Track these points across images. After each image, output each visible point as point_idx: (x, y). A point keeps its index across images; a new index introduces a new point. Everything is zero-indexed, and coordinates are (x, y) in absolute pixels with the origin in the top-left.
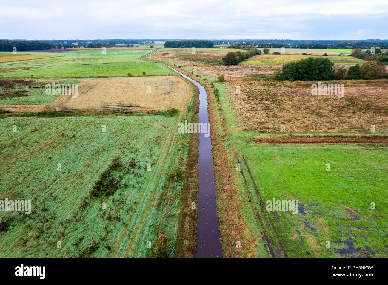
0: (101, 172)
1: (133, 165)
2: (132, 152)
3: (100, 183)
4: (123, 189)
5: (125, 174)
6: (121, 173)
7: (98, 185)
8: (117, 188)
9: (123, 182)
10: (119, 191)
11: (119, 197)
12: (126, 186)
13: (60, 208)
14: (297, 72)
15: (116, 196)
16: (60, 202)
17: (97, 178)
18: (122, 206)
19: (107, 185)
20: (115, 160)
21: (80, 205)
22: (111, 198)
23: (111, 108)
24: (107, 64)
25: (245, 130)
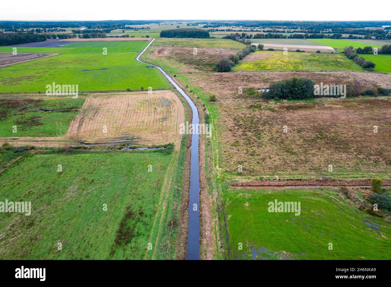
0: (119, 220)
1: (141, 214)
2: (139, 199)
3: (120, 231)
4: (137, 237)
5: (136, 223)
6: (134, 222)
7: (119, 234)
8: (133, 236)
9: (136, 230)
10: (134, 239)
11: (134, 244)
12: (139, 234)
13: (97, 255)
14: (282, 92)
15: (132, 244)
16: (96, 249)
17: (117, 227)
18: (137, 252)
19: (125, 234)
20: (128, 208)
21: (109, 252)
22: (129, 245)
23: (117, 141)
24: (106, 69)
25: (227, 171)
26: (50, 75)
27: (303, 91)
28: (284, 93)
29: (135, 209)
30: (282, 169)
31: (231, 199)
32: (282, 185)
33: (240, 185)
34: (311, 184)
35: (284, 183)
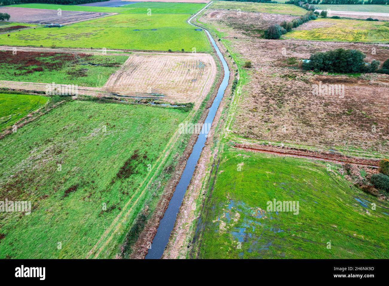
0: (126, 160)
1: (145, 157)
2: (147, 146)
3: (123, 168)
4: (135, 175)
5: (139, 164)
6: (137, 162)
7: (122, 170)
8: (132, 173)
9: (137, 169)
10: (132, 176)
11: (131, 179)
12: (137, 173)
13: (100, 182)
15: (130, 179)
16: (101, 178)
17: (122, 165)
18: (132, 186)
19: (127, 171)
20: (136, 151)
21: (110, 182)
22: (127, 179)
23: (145, 96)
24: (156, 30)
25: (235, 133)
26: (104, 33)
27: (347, 64)
28: (325, 65)
29: (141, 153)
30: (291, 138)
31: (228, 157)
32: (284, 152)
33: (243, 147)
34: (315, 156)
35: (287, 151)
